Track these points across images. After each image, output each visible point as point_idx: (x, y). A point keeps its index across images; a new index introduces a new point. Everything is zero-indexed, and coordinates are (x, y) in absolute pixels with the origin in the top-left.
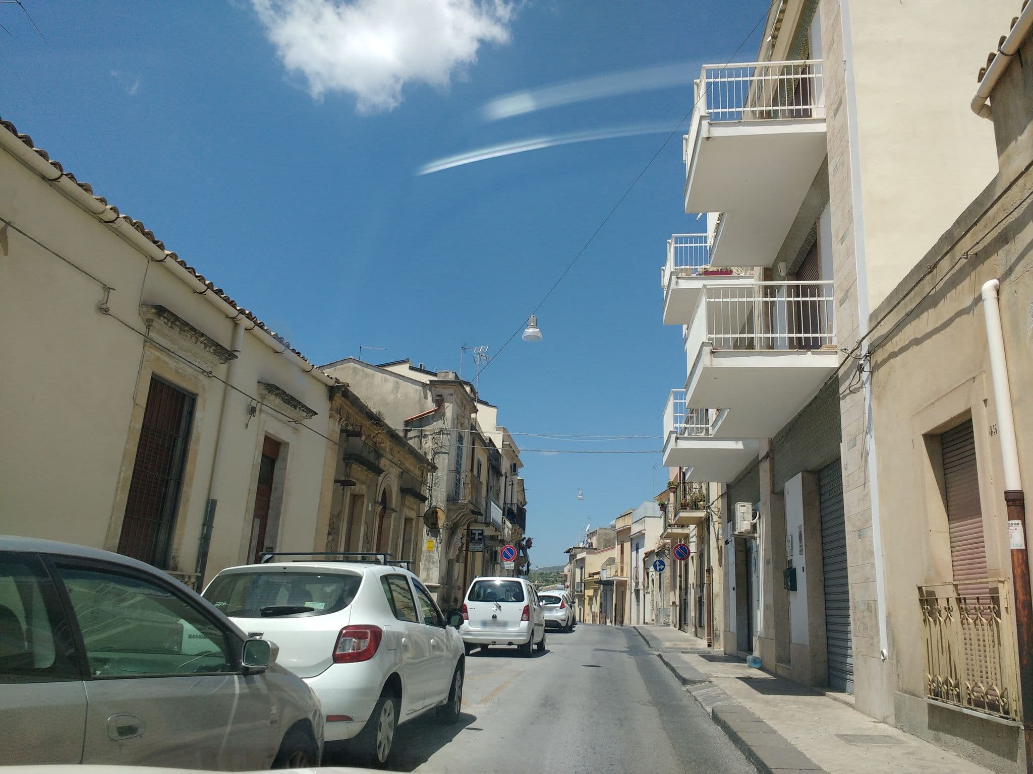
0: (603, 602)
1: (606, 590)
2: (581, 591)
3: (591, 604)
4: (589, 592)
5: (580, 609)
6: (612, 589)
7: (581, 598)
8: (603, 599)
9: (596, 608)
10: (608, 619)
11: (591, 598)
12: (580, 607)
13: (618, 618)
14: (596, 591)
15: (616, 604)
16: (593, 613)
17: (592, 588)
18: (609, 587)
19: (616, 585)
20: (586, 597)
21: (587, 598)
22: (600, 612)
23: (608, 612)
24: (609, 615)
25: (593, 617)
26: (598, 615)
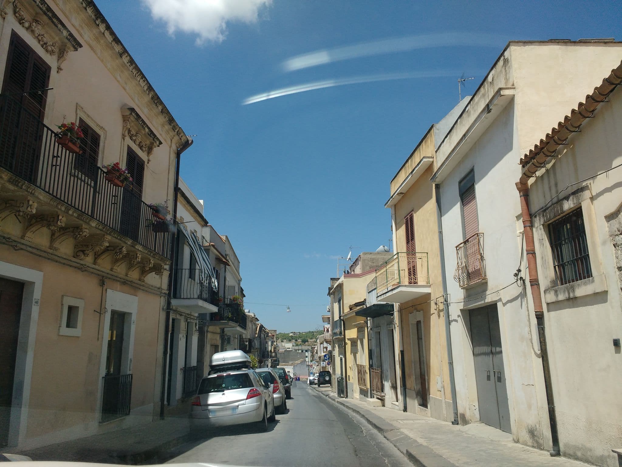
0: (374, 348)
1: (378, 326)
2: (341, 333)
3: (354, 352)
4: (352, 333)
5: (341, 359)
6: (391, 322)
7: (341, 342)
8: (374, 342)
9: (363, 359)
10: (387, 380)
11: (354, 342)
12: (341, 356)
13: (411, 382)
14: (360, 330)
15: (402, 352)
16: (358, 365)
17: (355, 326)
18: (383, 320)
19: (400, 311)
20: (347, 341)
21: (349, 343)
22: (371, 366)
23: (386, 366)
24: (388, 372)
25: (359, 372)
26: (368, 371)
